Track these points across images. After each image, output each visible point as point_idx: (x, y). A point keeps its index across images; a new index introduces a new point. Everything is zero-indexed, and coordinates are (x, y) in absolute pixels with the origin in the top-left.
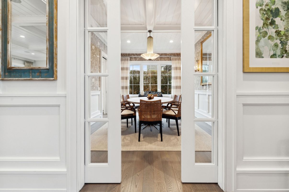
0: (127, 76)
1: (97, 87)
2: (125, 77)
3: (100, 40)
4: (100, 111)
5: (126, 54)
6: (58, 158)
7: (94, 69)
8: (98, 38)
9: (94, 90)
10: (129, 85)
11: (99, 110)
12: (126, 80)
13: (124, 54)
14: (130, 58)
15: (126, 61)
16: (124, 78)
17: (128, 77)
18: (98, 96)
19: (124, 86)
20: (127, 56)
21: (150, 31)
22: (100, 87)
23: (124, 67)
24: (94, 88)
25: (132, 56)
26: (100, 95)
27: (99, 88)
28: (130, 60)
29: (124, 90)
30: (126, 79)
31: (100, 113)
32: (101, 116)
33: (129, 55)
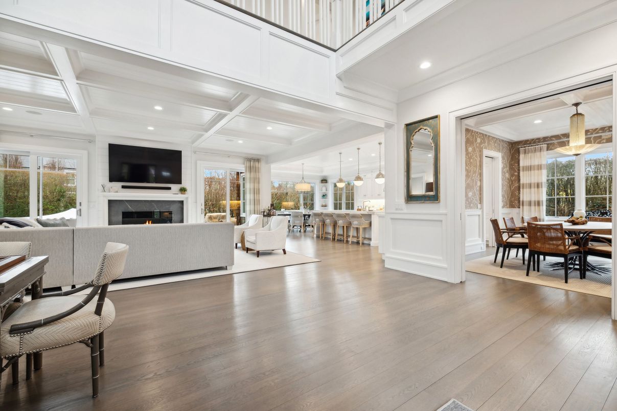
0: (540, 182)
1: (476, 203)
2: (534, 183)
3: (481, 133)
4: (481, 239)
5: (539, 139)
6: (441, 258)
7: (472, 179)
8: (477, 132)
9: (471, 208)
10: (544, 197)
11: (479, 237)
12: (536, 189)
13: (533, 140)
14: (548, 144)
15: (538, 154)
16: (532, 186)
17: (542, 183)
18: (477, 217)
19: (533, 199)
20: (541, 143)
21: (577, 105)
22: (480, 203)
23: (533, 164)
24: (472, 205)
25: (552, 140)
26: (481, 216)
27: (479, 206)
28: (548, 149)
29: (533, 207)
30: (538, 187)
31: (481, 242)
32: (483, 246)
33: (545, 139)
